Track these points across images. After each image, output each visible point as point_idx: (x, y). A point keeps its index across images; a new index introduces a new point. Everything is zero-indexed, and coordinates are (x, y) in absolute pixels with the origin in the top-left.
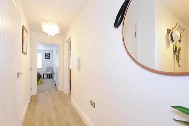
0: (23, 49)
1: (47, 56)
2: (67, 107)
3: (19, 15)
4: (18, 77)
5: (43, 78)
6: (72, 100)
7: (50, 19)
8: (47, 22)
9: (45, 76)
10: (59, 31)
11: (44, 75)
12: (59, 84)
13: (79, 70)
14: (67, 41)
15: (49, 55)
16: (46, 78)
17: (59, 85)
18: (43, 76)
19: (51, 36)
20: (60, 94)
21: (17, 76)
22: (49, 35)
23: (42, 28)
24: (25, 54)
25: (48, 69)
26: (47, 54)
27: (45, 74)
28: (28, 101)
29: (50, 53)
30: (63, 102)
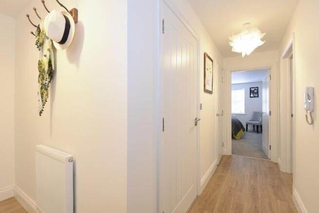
0: (205, 86)
1: (254, 92)
2: (279, 201)
3: (197, 40)
4: (196, 125)
5: (247, 131)
6: (295, 192)
7: (244, 25)
8: (237, 32)
9: (250, 128)
10: (262, 40)
11: (248, 125)
12: (270, 146)
13: (312, 123)
14: (285, 57)
15: (258, 90)
16: (250, 132)
17: (270, 149)
18: (245, 128)
19: (248, 56)
20: (270, 168)
21: (194, 123)
22: (243, 55)
23: (232, 47)
24: (210, 92)
25: (255, 115)
26: (253, 89)
27: (250, 124)
28: (216, 162)
29: (258, 88)
30: (273, 187)
